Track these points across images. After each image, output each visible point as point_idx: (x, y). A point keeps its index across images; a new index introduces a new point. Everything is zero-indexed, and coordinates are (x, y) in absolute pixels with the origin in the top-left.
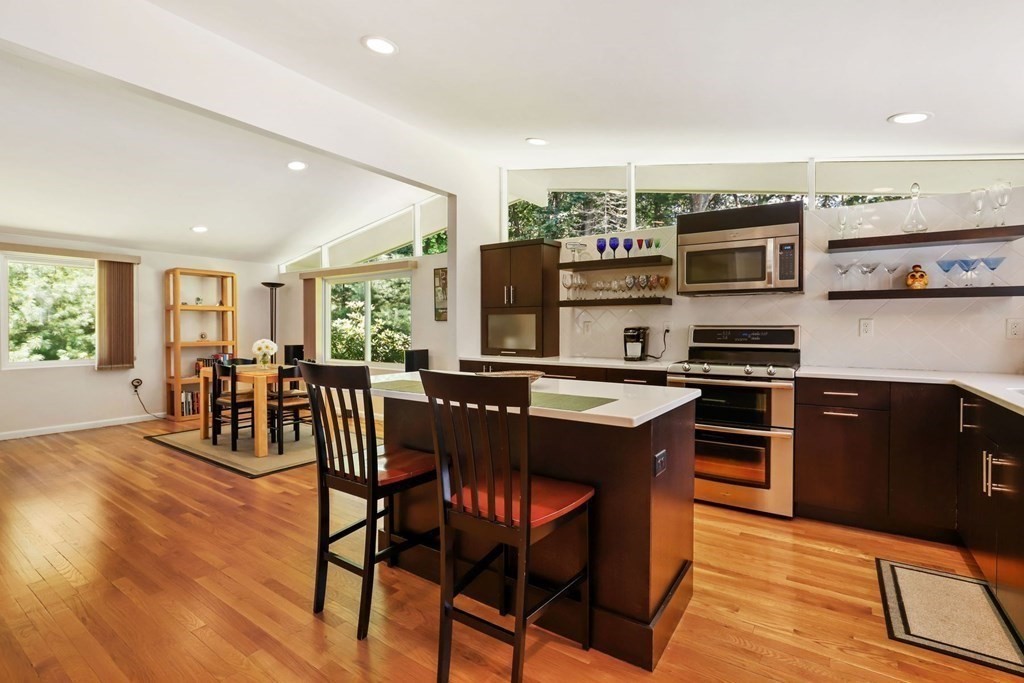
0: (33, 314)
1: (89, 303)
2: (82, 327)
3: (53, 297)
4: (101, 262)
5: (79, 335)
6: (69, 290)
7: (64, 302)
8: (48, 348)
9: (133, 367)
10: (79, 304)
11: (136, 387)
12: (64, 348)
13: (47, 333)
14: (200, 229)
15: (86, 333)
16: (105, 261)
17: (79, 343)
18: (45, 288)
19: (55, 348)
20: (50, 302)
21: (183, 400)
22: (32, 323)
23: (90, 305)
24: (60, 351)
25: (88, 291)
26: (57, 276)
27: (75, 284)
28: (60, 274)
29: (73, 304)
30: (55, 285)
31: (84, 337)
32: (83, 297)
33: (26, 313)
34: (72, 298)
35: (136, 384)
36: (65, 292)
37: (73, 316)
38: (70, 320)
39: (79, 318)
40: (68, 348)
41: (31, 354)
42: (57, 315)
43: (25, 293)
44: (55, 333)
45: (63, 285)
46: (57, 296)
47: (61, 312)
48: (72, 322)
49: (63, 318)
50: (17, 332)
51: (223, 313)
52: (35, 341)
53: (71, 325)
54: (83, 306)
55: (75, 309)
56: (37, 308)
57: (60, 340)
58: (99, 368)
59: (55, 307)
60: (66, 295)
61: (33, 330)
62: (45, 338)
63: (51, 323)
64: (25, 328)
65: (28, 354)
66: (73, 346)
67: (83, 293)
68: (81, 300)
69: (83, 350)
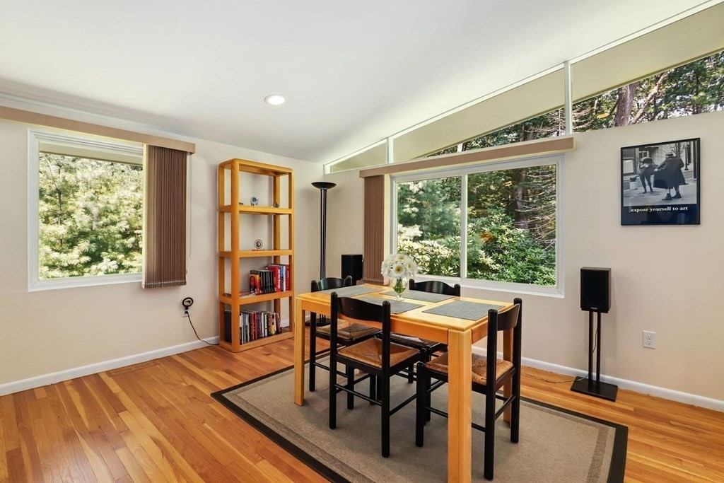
0: (82, 221)
1: (126, 212)
2: (120, 233)
3: (98, 207)
4: (150, 148)
5: (118, 239)
6: (111, 201)
7: (107, 211)
8: (94, 250)
9: (185, 283)
10: (118, 213)
11: (187, 307)
12: (107, 251)
13: (93, 237)
14: (276, 100)
15: (123, 238)
16: (155, 147)
17: (118, 246)
18: (92, 199)
19: (99, 250)
20: (95, 211)
21: (241, 325)
22: (81, 229)
23: (127, 214)
24: (104, 253)
25: (126, 202)
26: (102, 191)
27: (115, 196)
28: (104, 189)
29: (114, 214)
30: (101, 197)
31: (122, 241)
32: (121, 207)
33: (77, 220)
34: (113, 208)
35: (187, 304)
36: (108, 203)
37: (114, 223)
38: (111, 226)
39: (119, 225)
40: (110, 250)
41: (81, 256)
42: (101, 223)
43: (78, 203)
44: (100, 237)
45: (106, 197)
46: (101, 206)
47: (104, 220)
48: (113, 229)
49: (106, 225)
50: (70, 236)
51: (276, 215)
52: (84, 245)
53: (112, 231)
54: (121, 214)
55: (115, 217)
56: (86, 216)
57: (103, 244)
58: (146, 286)
59: (100, 216)
60: (108, 206)
61: (83, 235)
62: (91, 242)
63: (97, 229)
64: (76, 233)
65: (78, 256)
66: (114, 249)
67: (121, 204)
68: (119, 210)
69: (120, 252)
